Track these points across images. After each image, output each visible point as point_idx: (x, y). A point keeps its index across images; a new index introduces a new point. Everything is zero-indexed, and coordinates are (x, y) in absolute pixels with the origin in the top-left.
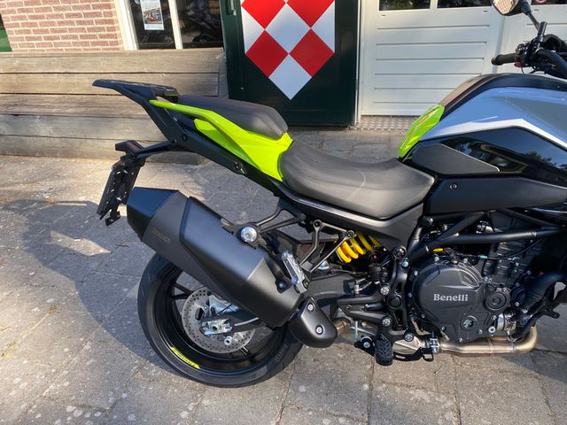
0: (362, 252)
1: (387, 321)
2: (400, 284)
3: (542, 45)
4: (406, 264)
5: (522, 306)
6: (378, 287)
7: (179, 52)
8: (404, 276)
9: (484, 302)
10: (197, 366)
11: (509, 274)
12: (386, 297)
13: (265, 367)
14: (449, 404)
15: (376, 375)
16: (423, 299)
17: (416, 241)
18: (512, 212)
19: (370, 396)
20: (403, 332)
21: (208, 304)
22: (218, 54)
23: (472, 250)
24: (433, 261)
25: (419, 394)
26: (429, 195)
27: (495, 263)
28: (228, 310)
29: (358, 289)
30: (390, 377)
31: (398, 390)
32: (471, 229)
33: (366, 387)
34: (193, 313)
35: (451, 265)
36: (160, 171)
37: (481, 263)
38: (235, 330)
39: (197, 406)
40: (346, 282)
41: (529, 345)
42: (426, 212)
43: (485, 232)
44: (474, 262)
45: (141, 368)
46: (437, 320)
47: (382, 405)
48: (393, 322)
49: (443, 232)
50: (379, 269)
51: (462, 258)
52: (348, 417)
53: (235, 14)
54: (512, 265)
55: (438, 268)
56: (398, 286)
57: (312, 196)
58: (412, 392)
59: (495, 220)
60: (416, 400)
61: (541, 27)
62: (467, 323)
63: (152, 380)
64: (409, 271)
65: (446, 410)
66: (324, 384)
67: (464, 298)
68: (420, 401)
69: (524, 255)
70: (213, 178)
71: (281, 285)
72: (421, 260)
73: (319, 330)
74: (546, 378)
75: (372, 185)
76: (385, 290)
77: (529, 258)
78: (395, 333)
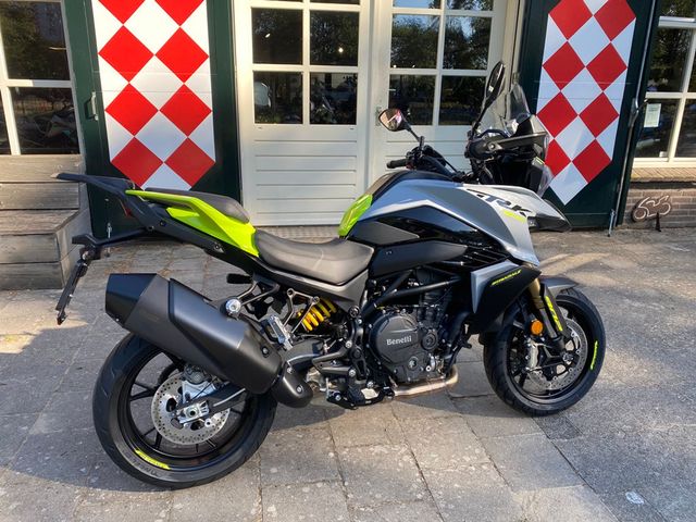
0: (322, 319)
1: (353, 372)
2: (359, 337)
3: (424, 152)
4: (360, 321)
5: (447, 342)
6: (343, 343)
7: (17, 159)
8: (361, 331)
9: (421, 343)
10: (166, 467)
11: (434, 318)
12: (350, 349)
13: (240, 450)
14: (403, 450)
15: (337, 444)
16: (379, 346)
17: (365, 302)
18: (430, 267)
19: (338, 461)
20: (365, 381)
21: (180, 391)
22: (76, 162)
23: (407, 302)
24: (382, 315)
25: (378, 449)
26: (371, 262)
27: (424, 309)
28: (203, 394)
29: (326, 348)
30: (350, 442)
31: (360, 450)
32: (404, 286)
33: (332, 454)
34: (164, 404)
35: (395, 314)
36: (11, 300)
37: (415, 310)
38: (212, 412)
39: (170, 512)
40: (314, 346)
41: (454, 380)
42: (371, 276)
43: (414, 287)
44: (410, 311)
45: (85, 496)
46: (391, 363)
47: (350, 464)
48: (357, 374)
49: (383, 292)
50: (341, 327)
51: (401, 309)
52: (324, 481)
53: (97, 118)
54: (435, 311)
55: (387, 318)
56: (357, 341)
57: (284, 267)
58: (371, 449)
59: (419, 276)
60: (377, 454)
61: (421, 140)
62: (411, 363)
63: (104, 504)
64: (364, 326)
65: (402, 455)
66: (293, 462)
67: (408, 339)
68: (381, 454)
69: (442, 301)
70: (90, 300)
71: (265, 351)
72: (371, 316)
73: (299, 389)
74: (467, 416)
75: (328, 257)
76: (349, 343)
77: (445, 304)
78: (358, 382)
